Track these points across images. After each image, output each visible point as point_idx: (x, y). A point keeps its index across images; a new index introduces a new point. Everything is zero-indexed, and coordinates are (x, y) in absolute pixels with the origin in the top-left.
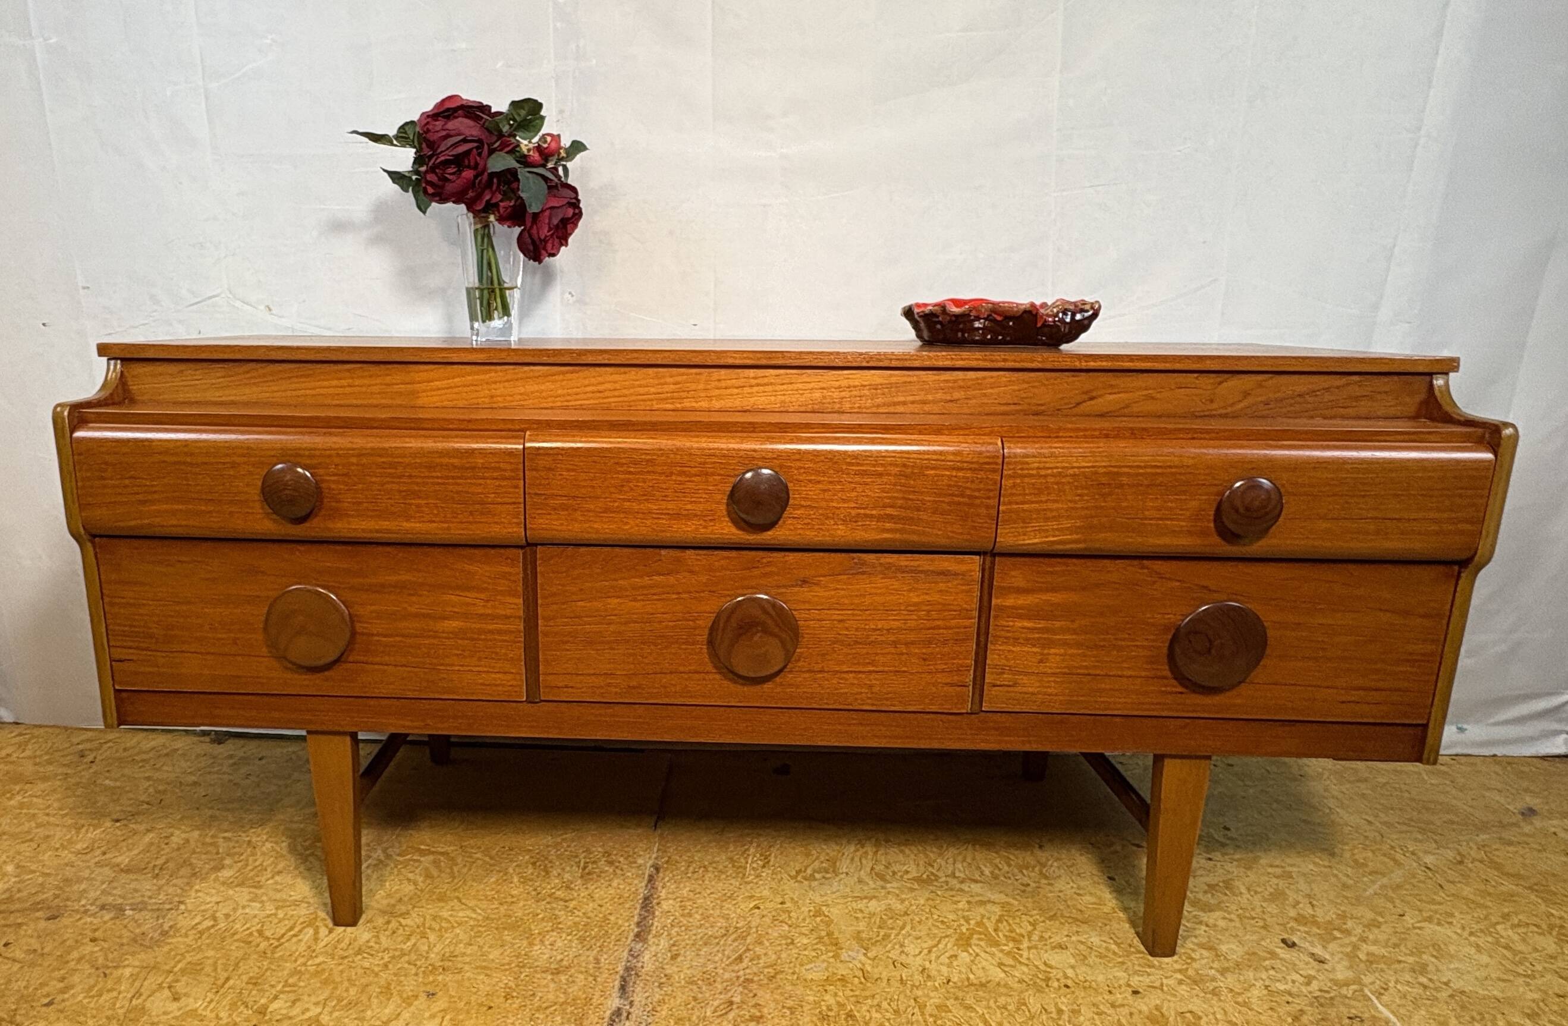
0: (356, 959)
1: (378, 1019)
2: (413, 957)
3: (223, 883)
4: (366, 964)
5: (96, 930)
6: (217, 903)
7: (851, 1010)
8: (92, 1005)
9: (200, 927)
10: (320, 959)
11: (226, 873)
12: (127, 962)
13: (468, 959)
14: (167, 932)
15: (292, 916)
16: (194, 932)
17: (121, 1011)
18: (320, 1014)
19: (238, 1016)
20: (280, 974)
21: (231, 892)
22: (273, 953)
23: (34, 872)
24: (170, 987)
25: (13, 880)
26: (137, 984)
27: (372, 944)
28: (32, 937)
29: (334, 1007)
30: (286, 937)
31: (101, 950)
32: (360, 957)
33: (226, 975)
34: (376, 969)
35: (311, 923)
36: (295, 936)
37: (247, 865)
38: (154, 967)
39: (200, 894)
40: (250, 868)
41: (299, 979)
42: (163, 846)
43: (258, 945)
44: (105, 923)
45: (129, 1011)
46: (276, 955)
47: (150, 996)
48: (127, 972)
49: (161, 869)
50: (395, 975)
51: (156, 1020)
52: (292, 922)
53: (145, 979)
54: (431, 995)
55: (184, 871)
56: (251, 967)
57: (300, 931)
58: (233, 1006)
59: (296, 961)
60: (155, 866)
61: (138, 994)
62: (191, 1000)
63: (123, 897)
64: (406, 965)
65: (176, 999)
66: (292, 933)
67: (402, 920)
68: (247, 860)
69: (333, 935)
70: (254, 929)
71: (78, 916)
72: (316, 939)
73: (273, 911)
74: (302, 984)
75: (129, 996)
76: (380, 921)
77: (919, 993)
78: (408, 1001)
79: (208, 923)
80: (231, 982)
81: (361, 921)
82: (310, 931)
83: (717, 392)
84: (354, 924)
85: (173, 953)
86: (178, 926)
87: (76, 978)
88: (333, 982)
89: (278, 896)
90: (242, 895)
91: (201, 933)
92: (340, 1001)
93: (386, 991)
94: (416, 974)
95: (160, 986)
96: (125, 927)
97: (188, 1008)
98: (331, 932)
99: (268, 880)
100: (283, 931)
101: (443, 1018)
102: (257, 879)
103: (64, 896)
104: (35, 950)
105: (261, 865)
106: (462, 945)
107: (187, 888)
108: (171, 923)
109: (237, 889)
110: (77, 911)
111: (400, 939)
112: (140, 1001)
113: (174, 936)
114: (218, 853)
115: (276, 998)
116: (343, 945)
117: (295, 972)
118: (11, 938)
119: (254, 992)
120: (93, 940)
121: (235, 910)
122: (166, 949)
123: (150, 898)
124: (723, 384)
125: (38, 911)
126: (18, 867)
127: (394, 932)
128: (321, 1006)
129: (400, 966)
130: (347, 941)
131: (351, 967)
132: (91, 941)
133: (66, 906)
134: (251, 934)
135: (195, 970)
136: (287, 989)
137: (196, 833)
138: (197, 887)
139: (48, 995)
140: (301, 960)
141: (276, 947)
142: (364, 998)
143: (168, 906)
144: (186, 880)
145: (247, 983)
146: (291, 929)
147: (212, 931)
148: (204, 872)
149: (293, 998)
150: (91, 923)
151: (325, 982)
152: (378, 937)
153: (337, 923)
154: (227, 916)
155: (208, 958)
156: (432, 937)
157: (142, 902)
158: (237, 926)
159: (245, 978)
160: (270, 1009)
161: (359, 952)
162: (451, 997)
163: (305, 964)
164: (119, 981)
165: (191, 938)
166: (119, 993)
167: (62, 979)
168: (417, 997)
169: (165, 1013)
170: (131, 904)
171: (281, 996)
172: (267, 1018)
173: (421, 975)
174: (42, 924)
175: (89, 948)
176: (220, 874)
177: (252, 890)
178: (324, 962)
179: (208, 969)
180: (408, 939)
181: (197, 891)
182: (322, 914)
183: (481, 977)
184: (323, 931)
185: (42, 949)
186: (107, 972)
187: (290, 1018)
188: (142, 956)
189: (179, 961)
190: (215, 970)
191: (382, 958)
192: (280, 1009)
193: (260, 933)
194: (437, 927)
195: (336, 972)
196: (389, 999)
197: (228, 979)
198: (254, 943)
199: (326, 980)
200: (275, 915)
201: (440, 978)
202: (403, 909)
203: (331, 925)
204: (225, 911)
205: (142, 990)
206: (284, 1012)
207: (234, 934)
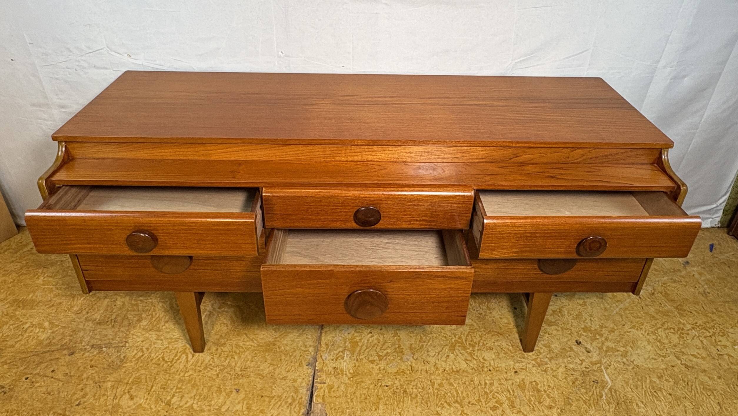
0: (205, 372)
1: (217, 405)
2: (229, 369)
3: (144, 329)
4: (209, 375)
5: (91, 361)
6: (143, 341)
7: (405, 389)
8: (97, 404)
9: (137, 357)
10: (190, 373)
11: (144, 323)
12: (108, 379)
13: (252, 369)
14: (123, 360)
15: (175, 348)
16: (134, 359)
17: (110, 407)
18: (193, 403)
19: (159, 407)
20: (174, 382)
21: (147, 335)
22: (170, 370)
23: (58, 326)
24: (128, 392)
25: (49, 331)
26: (114, 391)
27: (211, 363)
28: (64, 366)
29: (198, 400)
30: (175, 361)
31: (96, 372)
32: (206, 371)
33: (151, 384)
34: (214, 377)
35: (184, 352)
36: (178, 359)
37: (152, 317)
38: (120, 381)
39: (134, 337)
40: (154, 319)
41: (182, 385)
42: (114, 307)
43: (163, 366)
44: (95, 356)
45: (113, 407)
46: (172, 371)
47: (121, 398)
48: (109, 384)
49: (115, 322)
50: (222, 380)
51: (125, 411)
52: (176, 351)
53: (117, 388)
54: (238, 391)
55: (126, 323)
56: (161, 379)
57: (180, 357)
58: (156, 402)
59: (180, 374)
60: (112, 320)
61: (115, 397)
62: (138, 399)
63: (100, 340)
64: (226, 375)
65: (132, 399)
66: (177, 358)
67: (222, 348)
68: (152, 314)
69: (194, 358)
70: (160, 356)
71: (82, 353)
72: (187, 361)
73: (167, 346)
74: (184, 387)
75: (112, 398)
76: (214, 349)
77: (433, 377)
78: (228, 395)
79: (140, 354)
80: (154, 388)
81: (206, 349)
82: (184, 356)
83: (350, 154)
84: (202, 351)
85: (127, 373)
86: (127, 356)
87: (88, 390)
88: (197, 386)
89: (168, 336)
90: (153, 336)
91: (138, 359)
92: (200, 396)
93: (219, 390)
94: (231, 379)
95: (124, 393)
96: (104, 358)
97: (138, 404)
98: (193, 356)
99: (163, 326)
100: (172, 357)
101: (243, 403)
102: (158, 326)
103: (74, 340)
104: (67, 374)
105: (159, 317)
106: (249, 362)
107: (128, 333)
108: (124, 355)
109: (150, 333)
110: (81, 349)
111: (223, 359)
112: (117, 400)
113: (126, 363)
114: (139, 310)
115: (174, 396)
116: (199, 364)
117: (180, 381)
118: (55, 367)
119: (164, 393)
120: (92, 366)
121: (151, 345)
122: (124, 370)
123: (113, 340)
124: (353, 151)
125: (64, 350)
126: (50, 323)
127: (220, 356)
128: (193, 399)
129: (224, 375)
130: (200, 362)
131: (203, 376)
132: (91, 367)
133: (76, 346)
134: (159, 359)
135: (137, 381)
136: (178, 391)
137: (127, 298)
138: (132, 332)
139: (77, 399)
140: (182, 374)
141: (171, 366)
142: (210, 394)
143: (121, 345)
144: (127, 328)
145: (161, 388)
146: (176, 355)
147: (142, 358)
148: (134, 322)
149: (180, 396)
150: (89, 356)
151: (193, 386)
152: (213, 358)
153: (195, 351)
154: (148, 349)
155: (142, 374)
156: (236, 357)
157: (109, 343)
158: (153, 355)
159: (159, 385)
160: (172, 402)
161: (206, 368)
162: (246, 391)
163: (184, 376)
164: (106, 390)
165: (134, 363)
166: (108, 397)
167: (82, 390)
168: (232, 391)
169: (129, 407)
170: (105, 344)
171: (177, 394)
172: (171, 407)
173: (233, 380)
174: (68, 358)
175: (91, 371)
176: (141, 324)
177: (157, 333)
178: (192, 374)
179: (144, 381)
180: (226, 359)
181: (133, 335)
182: (188, 346)
183: (257, 380)
184: (190, 356)
185: (70, 373)
186: (100, 385)
187: (181, 407)
188: (115, 375)
189: (131, 377)
190: (146, 382)
191: (216, 371)
192: (176, 401)
193: (163, 358)
194: (238, 352)
195: (197, 380)
196: (220, 394)
197: (152, 386)
198: (161, 365)
199: (194, 384)
200: (168, 347)
201: (241, 381)
202: (223, 341)
203: (193, 352)
204: (146, 346)
205: (117, 394)
206: (178, 403)
207: (152, 360)
